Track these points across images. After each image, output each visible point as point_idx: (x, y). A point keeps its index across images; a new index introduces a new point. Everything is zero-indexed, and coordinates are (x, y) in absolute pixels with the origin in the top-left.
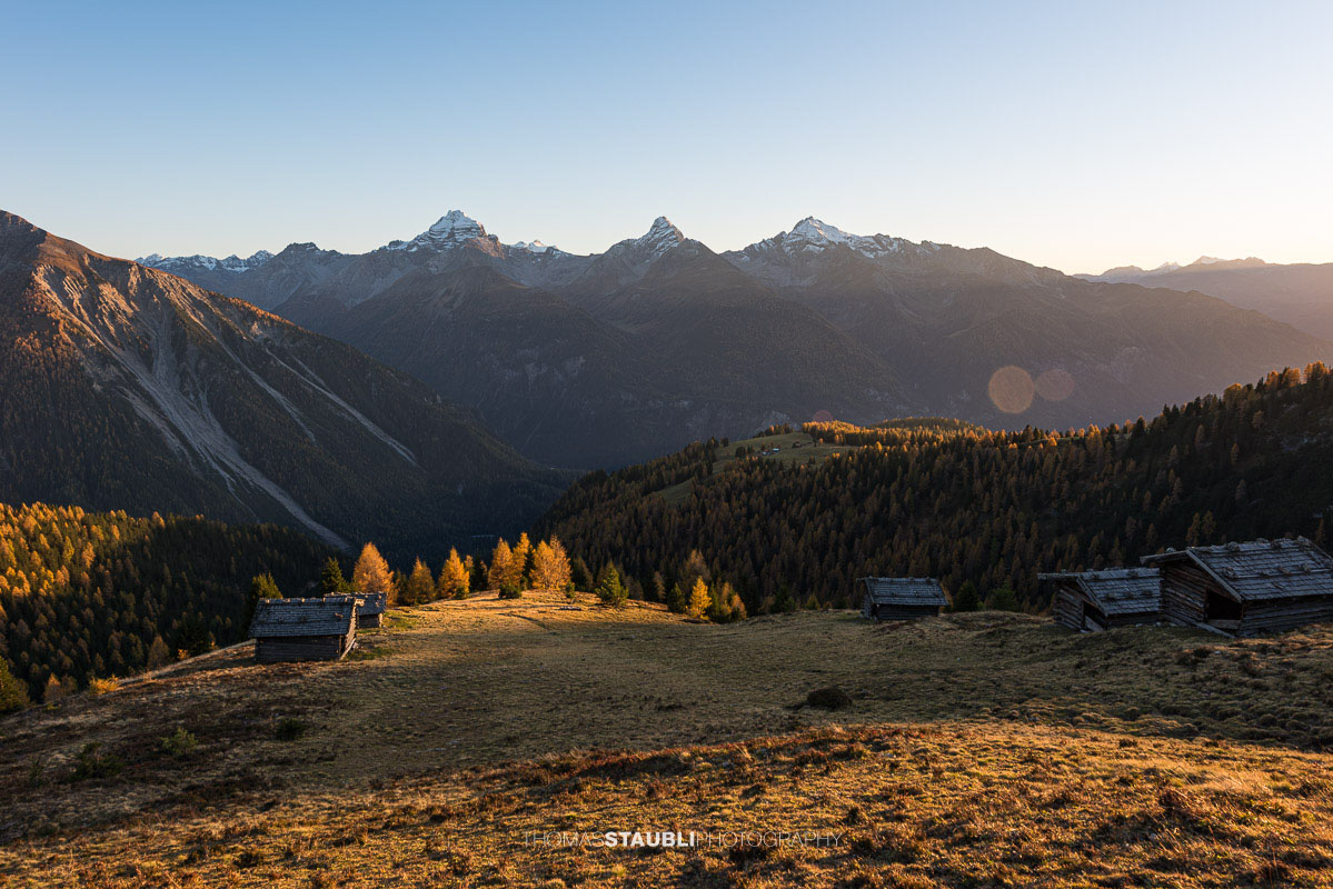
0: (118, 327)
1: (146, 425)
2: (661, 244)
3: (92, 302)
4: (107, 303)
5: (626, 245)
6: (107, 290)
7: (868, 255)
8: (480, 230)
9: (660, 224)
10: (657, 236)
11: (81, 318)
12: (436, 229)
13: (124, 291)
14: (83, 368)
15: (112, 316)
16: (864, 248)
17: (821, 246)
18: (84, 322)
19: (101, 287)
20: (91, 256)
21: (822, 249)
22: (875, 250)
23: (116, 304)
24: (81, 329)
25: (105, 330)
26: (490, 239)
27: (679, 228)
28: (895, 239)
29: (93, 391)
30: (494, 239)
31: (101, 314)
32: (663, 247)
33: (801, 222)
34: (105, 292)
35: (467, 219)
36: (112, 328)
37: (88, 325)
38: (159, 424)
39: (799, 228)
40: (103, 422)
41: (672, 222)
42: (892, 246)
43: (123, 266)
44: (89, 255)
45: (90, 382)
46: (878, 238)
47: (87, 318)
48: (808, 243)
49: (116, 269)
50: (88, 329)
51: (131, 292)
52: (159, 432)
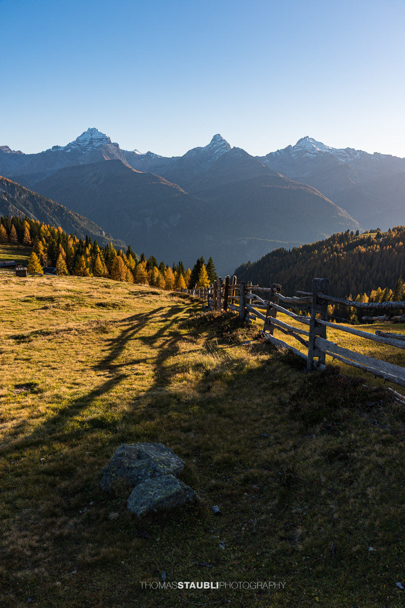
2: (217, 151)
5: (197, 150)
7: (341, 160)
8: (108, 139)
9: (217, 139)
10: (215, 146)
12: (81, 139)
16: (340, 156)
17: (314, 154)
21: (315, 156)
22: (346, 157)
26: (115, 145)
27: (228, 141)
28: (358, 151)
30: (117, 145)
32: (219, 152)
33: (301, 140)
35: (101, 133)
39: (301, 143)
41: (224, 138)
42: (356, 154)
46: (348, 150)
48: (306, 152)
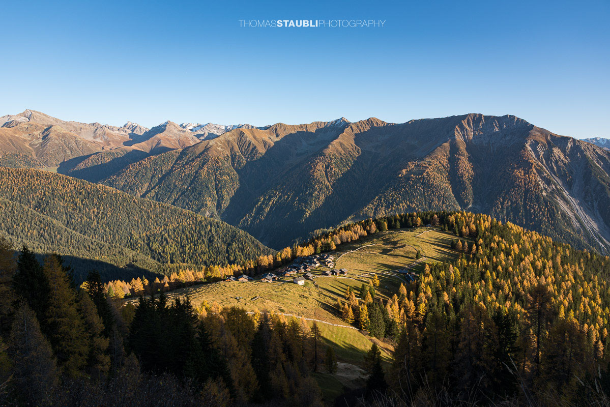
0: (558, 167)
1: (564, 215)
3: (548, 155)
4: (555, 156)
6: (556, 151)
11: (542, 162)
13: (564, 151)
14: (540, 185)
15: (556, 162)
18: (543, 164)
19: (554, 149)
20: (551, 135)
23: (559, 157)
24: (541, 167)
25: (552, 169)
29: (542, 195)
31: (551, 161)
34: (555, 151)
36: (555, 168)
37: (545, 166)
38: (571, 214)
40: (545, 210)
43: (565, 139)
44: (550, 135)
45: (542, 191)
47: (544, 163)
49: (561, 141)
50: (544, 168)
51: (567, 151)
52: (570, 218)
